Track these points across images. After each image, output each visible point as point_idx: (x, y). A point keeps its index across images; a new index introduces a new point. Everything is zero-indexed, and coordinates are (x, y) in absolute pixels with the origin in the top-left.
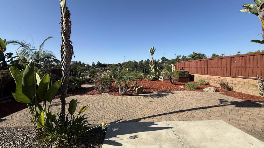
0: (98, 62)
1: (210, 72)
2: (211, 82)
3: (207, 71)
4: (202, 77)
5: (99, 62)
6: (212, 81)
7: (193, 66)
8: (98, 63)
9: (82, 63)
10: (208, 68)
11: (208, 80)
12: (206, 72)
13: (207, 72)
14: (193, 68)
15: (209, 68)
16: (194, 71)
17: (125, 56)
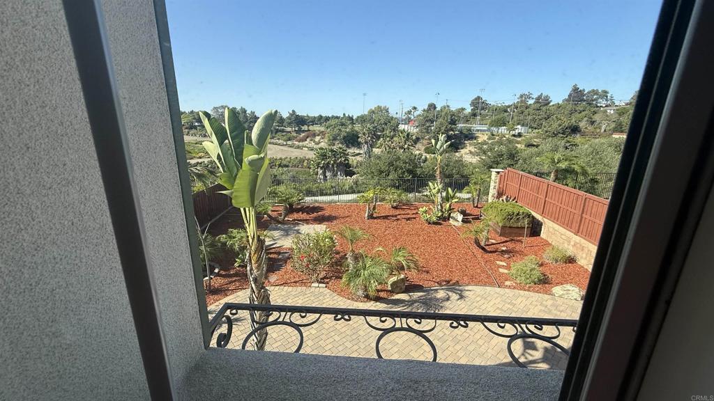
0: (291, 112)
1: (585, 230)
2: (582, 257)
3: (578, 225)
4: (562, 234)
5: (293, 111)
6: (584, 255)
7: (546, 197)
8: (290, 114)
9: (248, 112)
10: (582, 217)
11: (575, 248)
12: (575, 225)
13: (577, 228)
14: (545, 201)
15: (583, 220)
16: (547, 211)
17: (365, 94)
